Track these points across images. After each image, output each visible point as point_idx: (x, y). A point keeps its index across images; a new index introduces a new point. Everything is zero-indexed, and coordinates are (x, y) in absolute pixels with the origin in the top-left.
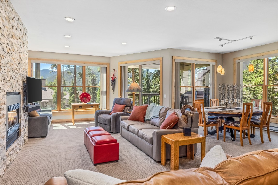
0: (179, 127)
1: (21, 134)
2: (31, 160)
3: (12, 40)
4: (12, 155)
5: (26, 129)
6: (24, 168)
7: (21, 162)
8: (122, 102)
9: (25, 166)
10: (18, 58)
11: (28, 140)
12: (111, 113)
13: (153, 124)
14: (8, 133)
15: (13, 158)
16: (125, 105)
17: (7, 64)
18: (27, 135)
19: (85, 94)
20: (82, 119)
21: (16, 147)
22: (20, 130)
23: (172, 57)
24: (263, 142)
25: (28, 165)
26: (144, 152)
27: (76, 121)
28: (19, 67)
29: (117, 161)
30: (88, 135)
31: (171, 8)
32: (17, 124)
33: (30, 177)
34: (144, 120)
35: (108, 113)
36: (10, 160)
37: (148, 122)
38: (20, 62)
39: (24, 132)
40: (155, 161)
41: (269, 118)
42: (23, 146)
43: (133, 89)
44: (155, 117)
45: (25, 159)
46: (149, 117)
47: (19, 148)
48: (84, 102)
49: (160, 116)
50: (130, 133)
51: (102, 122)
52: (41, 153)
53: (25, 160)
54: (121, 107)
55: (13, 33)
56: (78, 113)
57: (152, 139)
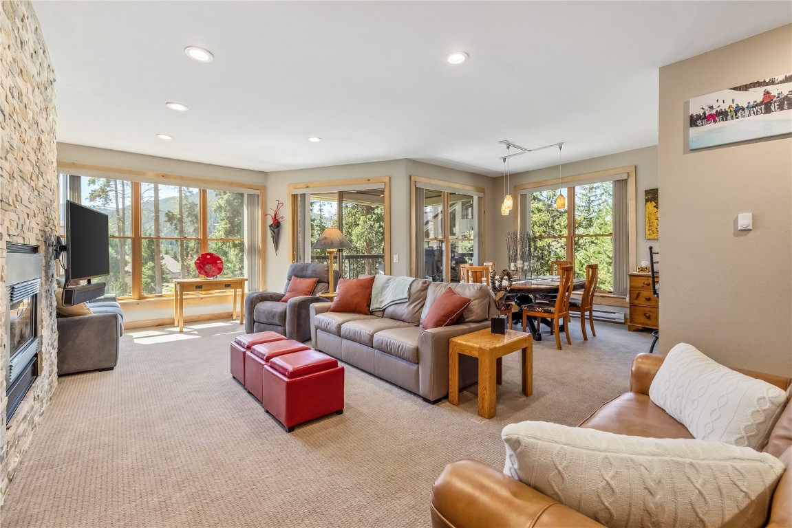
0: (467, 320)
1: (42, 368)
2: (88, 443)
3: (19, 80)
4: (22, 436)
5: (54, 352)
6: (74, 470)
7: (54, 453)
8: (309, 272)
9: (75, 466)
10: (35, 146)
11: (59, 383)
12: (283, 299)
13: (393, 317)
14: (11, 369)
15: (25, 444)
16: (314, 279)
17: (8, 152)
18: (55, 369)
19: (208, 257)
20: (201, 315)
21: (32, 408)
22: (41, 356)
23: (410, 176)
24: (586, 339)
25: (86, 460)
26: (387, 381)
27: (188, 322)
28: (37, 172)
29: (340, 412)
30: (248, 353)
31: (456, 58)
32: (33, 341)
33: (104, 500)
34: (369, 310)
35: (277, 298)
36: (18, 455)
37: (379, 314)
38: (39, 157)
39: (49, 362)
40: (426, 400)
41: (593, 295)
42: (49, 403)
43: (332, 243)
44: (400, 301)
45: (67, 441)
46: (381, 302)
47: (38, 411)
48: (207, 274)
49: (411, 300)
50: (345, 341)
51: (263, 319)
52: (116, 415)
53: (69, 446)
54: (307, 283)
55: (24, 63)
56: (188, 304)
57: (417, 351)
